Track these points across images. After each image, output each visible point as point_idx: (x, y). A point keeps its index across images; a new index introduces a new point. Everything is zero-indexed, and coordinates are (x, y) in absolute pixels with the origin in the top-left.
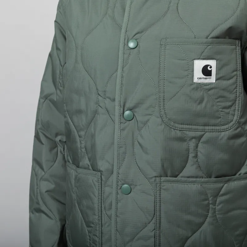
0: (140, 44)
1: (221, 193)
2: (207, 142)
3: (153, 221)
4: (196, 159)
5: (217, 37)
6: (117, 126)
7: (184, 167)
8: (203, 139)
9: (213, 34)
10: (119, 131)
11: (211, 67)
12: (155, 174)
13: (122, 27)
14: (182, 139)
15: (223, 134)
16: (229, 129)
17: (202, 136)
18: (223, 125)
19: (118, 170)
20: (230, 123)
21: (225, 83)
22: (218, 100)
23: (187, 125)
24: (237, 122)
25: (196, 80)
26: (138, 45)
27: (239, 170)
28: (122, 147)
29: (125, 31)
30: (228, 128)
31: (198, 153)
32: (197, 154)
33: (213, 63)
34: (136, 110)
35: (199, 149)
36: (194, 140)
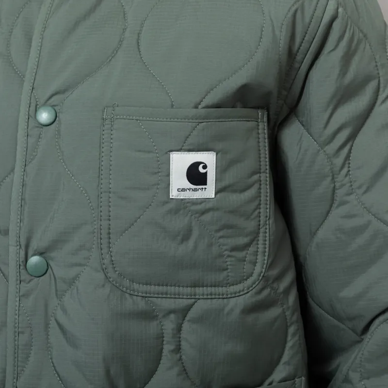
0: (61, 116)
2: (200, 320)
4: (178, 355)
5: (218, 106)
6: (12, 288)
7: (152, 373)
8: (191, 315)
9: (210, 99)
10: (18, 299)
11: (205, 167)
13: (24, 77)
14: (148, 316)
15: (233, 301)
16: (246, 292)
17: (189, 308)
18: (233, 285)
19: (15, 380)
20: (246, 280)
21: (235, 199)
22: (221, 234)
23: (159, 285)
24: (260, 278)
26: (57, 119)
27: (270, 373)
28: (23, 333)
29: (31, 88)
30: (243, 291)
31: (183, 343)
32: (180, 345)
33: (209, 159)
34: (53, 254)
35: (184, 334)
36: (172, 316)
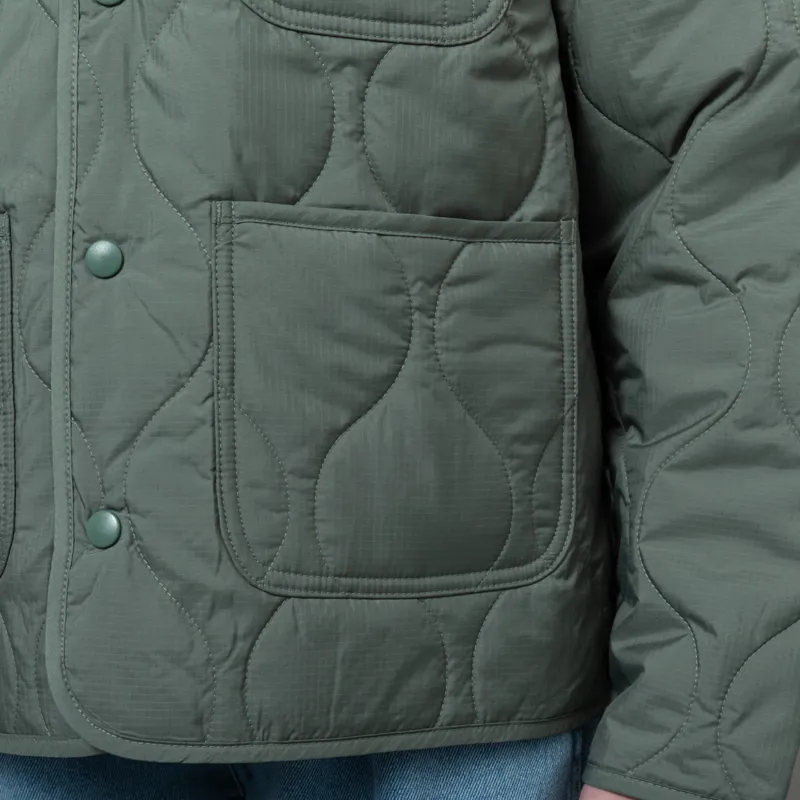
1: (454, 272)
2: (394, 82)
3: (206, 365)
4: (361, 144)
6: (66, 29)
7: (315, 173)
8: (382, 71)
10: (75, 47)
12: (208, 188)
14: (305, 66)
16: (476, 37)
17: (377, 60)
18: (454, 24)
19: (73, 190)
20: (476, 16)
23: (325, 13)
24: (500, 17)
28: (83, 103)
30: (471, 35)
31: (368, 123)
32: (362, 125)
35: (368, 106)
36: (348, 70)
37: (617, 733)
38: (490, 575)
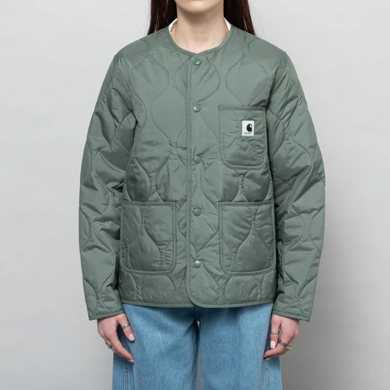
0: (202, 108)
1: (258, 212)
2: (249, 177)
3: (218, 233)
4: (243, 189)
5: (255, 106)
6: (189, 167)
7: (236, 195)
8: (246, 175)
9: (253, 103)
10: (191, 171)
11: (251, 126)
12: (219, 200)
14: (235, 175)
15: (258, 171)
16: (262, 168)
17: (246, 173)
20: (262, 164)
21: (259, 136)
22: (256, 148)
23: (237, 165)
24: (265, 164)
25: (243, 134)
27: (265, 198)
28: (193, 182)
29: (190, 99)
32: (243, 185)
33: (252, 123)
34: (203, 155)
35: (244, 182)
36: (242, 176)
37: (279, 304)
38: (264, 270)
